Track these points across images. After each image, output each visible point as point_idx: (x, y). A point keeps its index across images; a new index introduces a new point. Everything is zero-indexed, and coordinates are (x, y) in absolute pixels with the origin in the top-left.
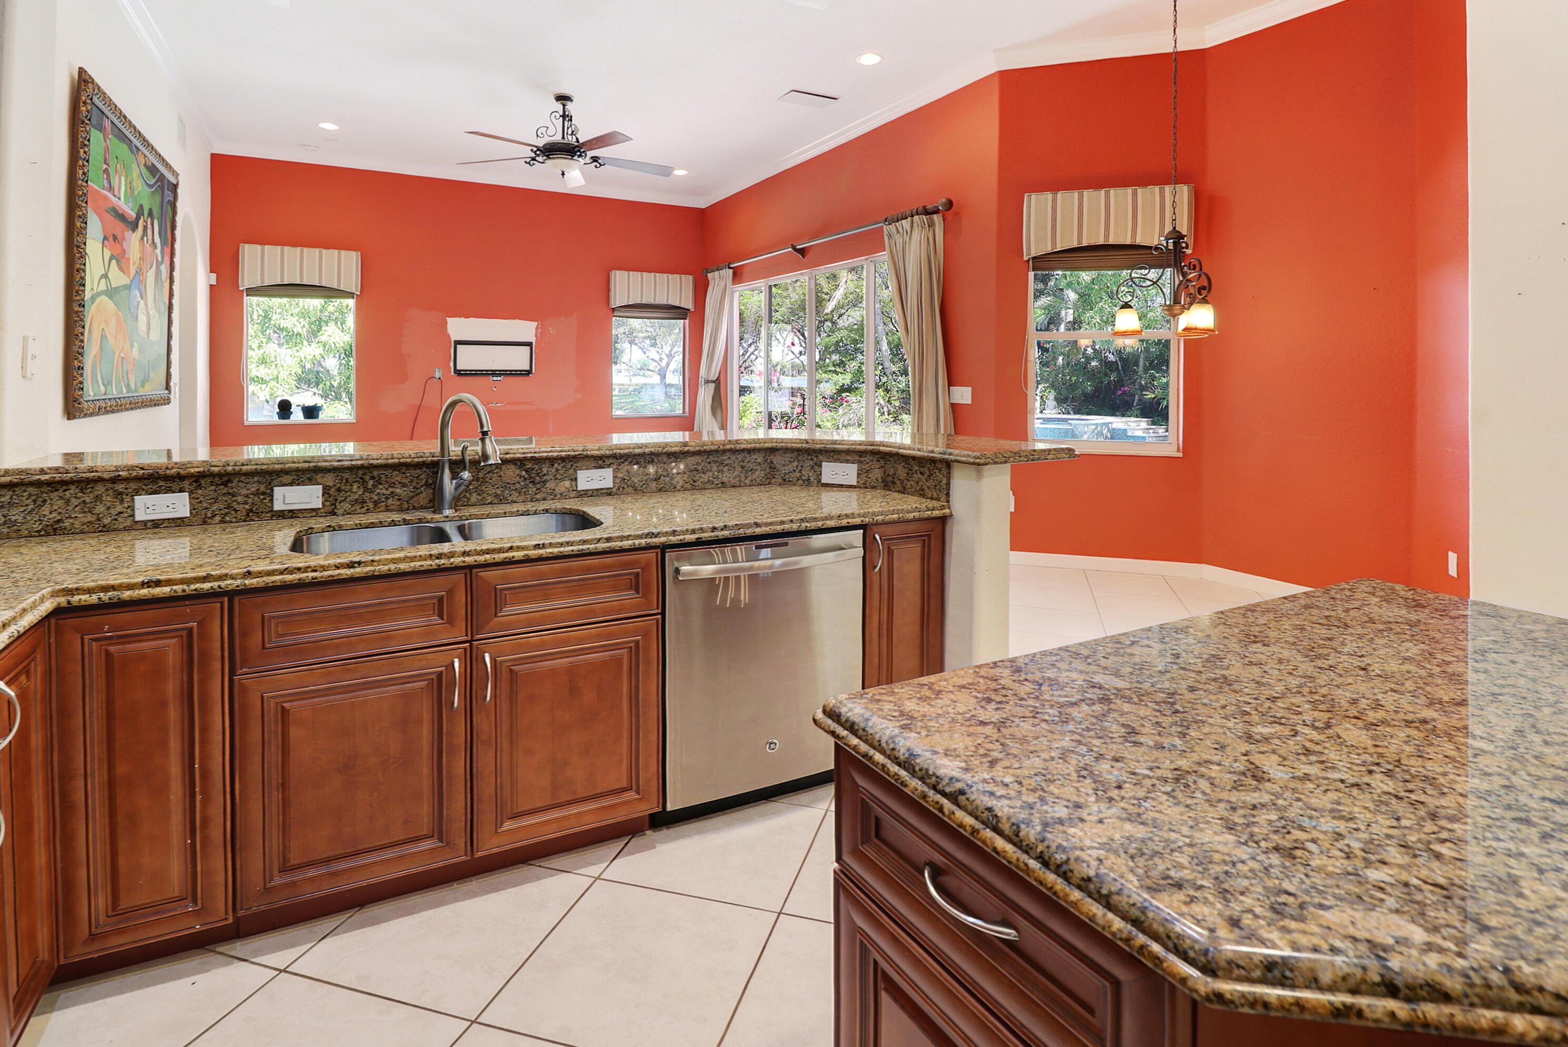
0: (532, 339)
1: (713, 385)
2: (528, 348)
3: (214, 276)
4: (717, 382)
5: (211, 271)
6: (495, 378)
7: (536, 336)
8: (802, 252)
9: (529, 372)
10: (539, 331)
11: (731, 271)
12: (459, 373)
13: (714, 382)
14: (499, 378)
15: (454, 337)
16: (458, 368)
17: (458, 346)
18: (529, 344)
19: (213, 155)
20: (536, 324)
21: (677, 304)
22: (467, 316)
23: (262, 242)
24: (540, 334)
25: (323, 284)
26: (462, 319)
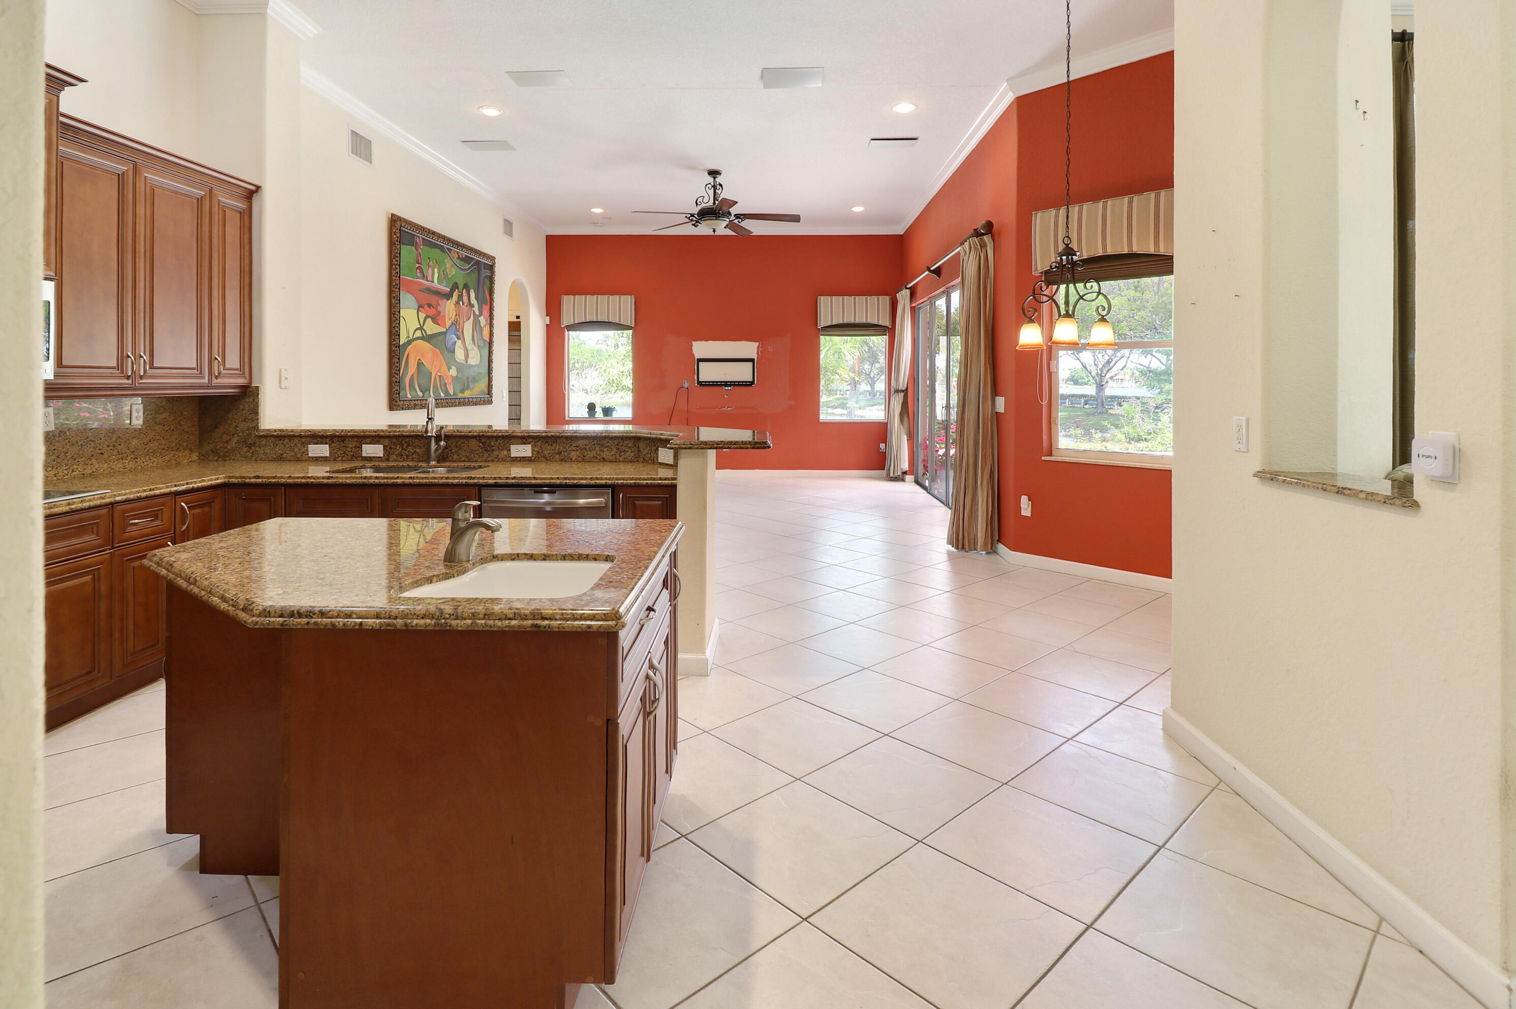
0: (755, 356)
1: (903, 394)
2: (751, 363)
3: (548, 318)
4: (905, 391)
5: (547, 316)
6: (727, 388)
7: (758, 353)
8: (938, 272)
9: (752, 383)
10: (760, 349)
11: (908, 290)
12: (701, 384)
13: (903, 391)
14: (729, 388)
15: (698, 356)
16: (700, 380)
17: (700, 363)
18: (752, 360)
19: (547, 236)
20: (757, 344)
21: (876, 323)
22: (706, 340)
23: (574, 294)
24: (761, 352)
25: (610, 321)
26: (703, 342)
